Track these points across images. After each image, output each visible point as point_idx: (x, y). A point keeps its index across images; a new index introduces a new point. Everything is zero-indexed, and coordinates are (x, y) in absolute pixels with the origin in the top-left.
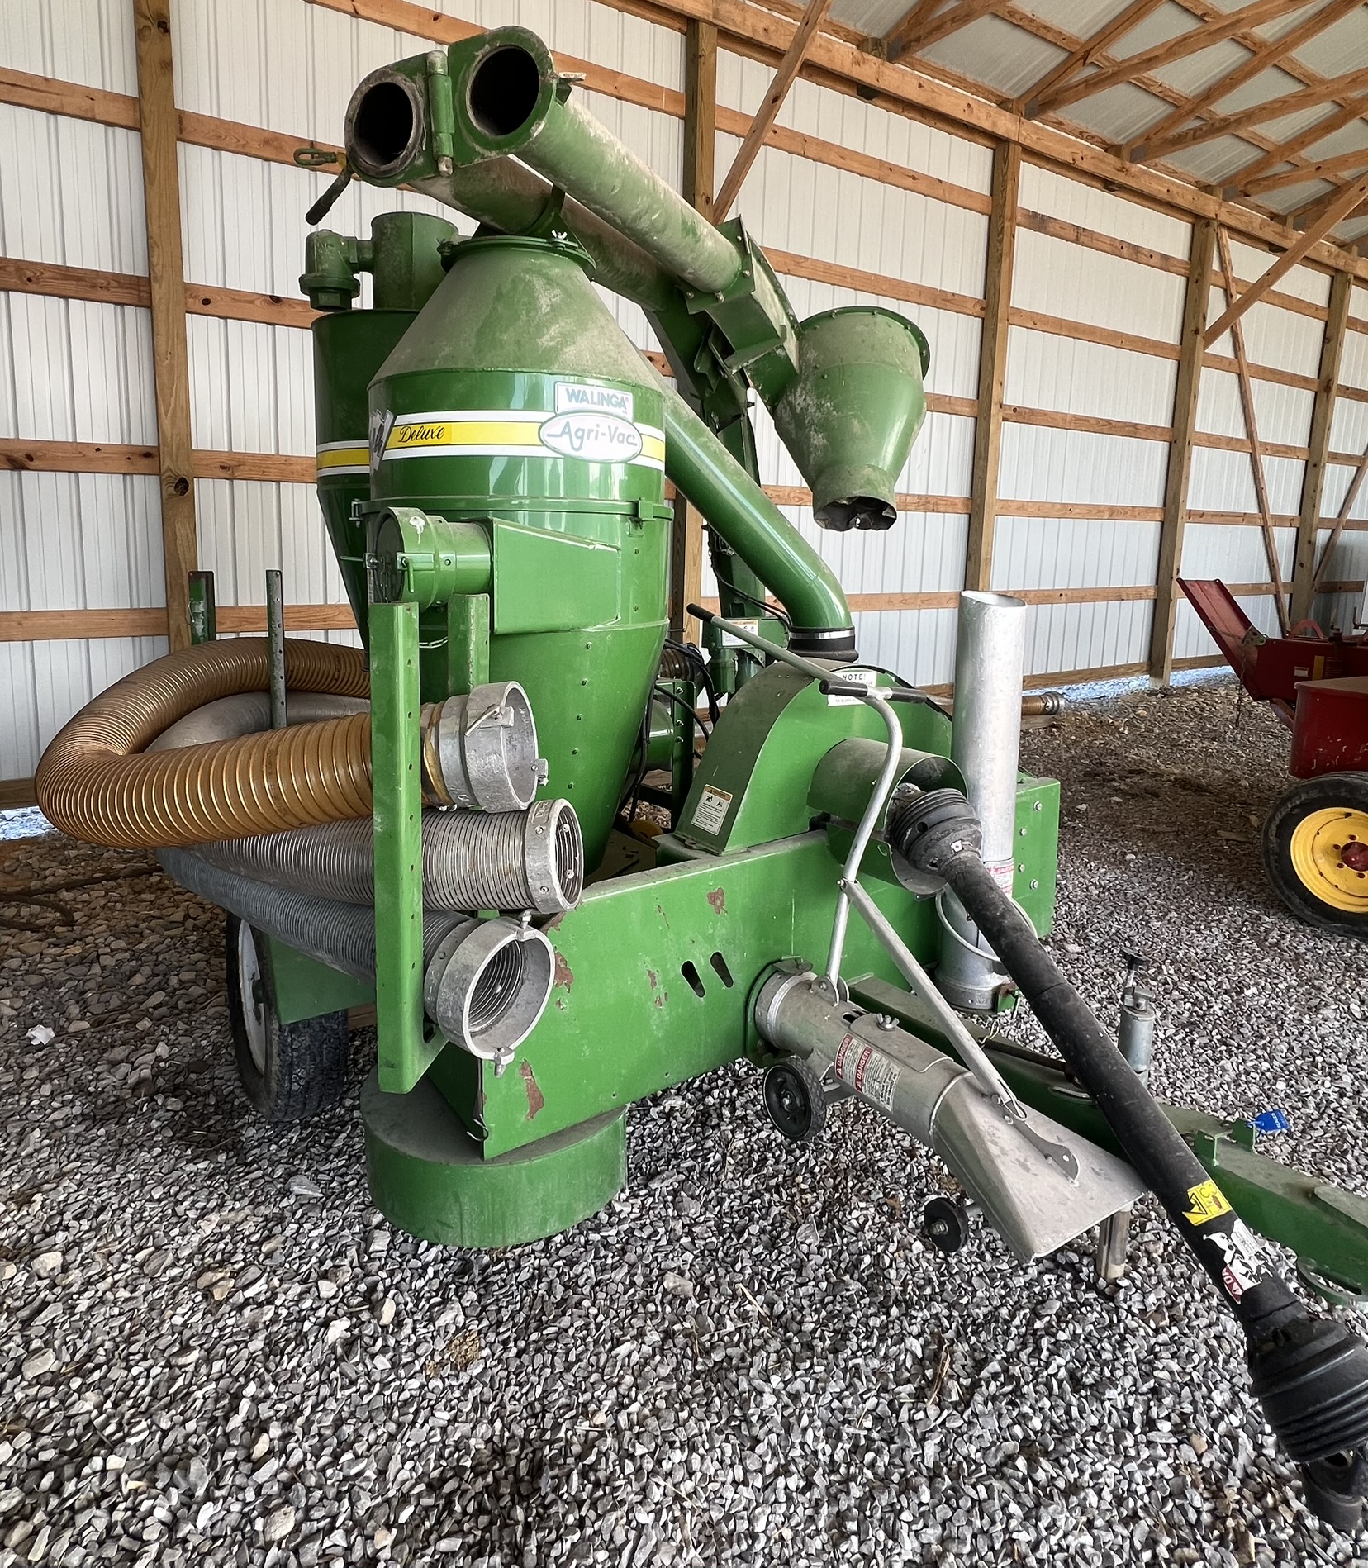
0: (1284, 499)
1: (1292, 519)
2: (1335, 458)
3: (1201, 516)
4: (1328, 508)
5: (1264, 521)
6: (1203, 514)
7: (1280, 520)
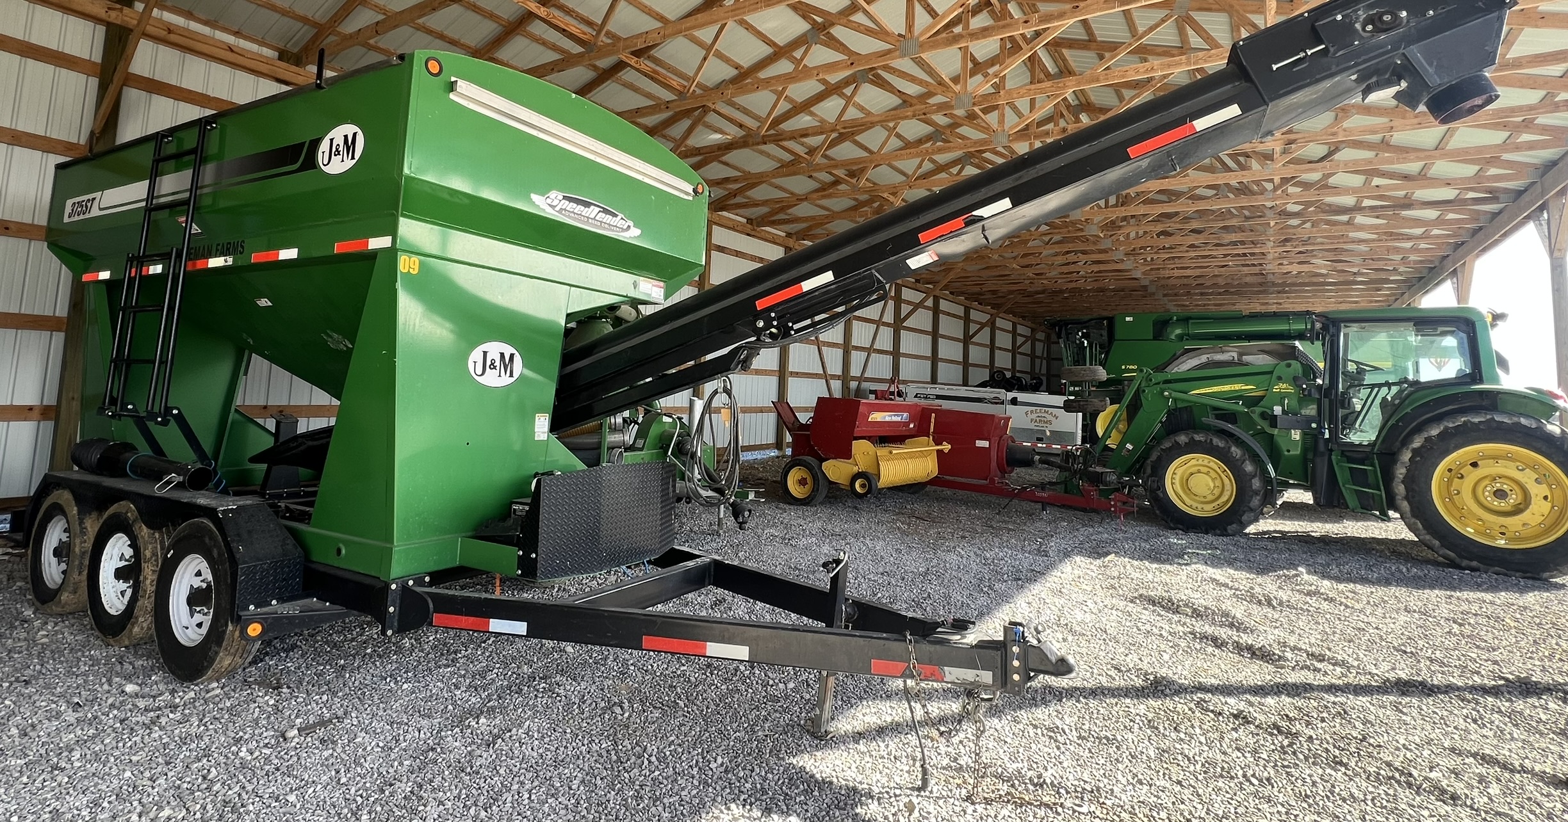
0: (836, 368)
1: (839, 376)
2: (857, 348)
3: (796, 374)
4: (855, 371)
5: (826, 377)
6: (797, 373)
7: (834, 377)
